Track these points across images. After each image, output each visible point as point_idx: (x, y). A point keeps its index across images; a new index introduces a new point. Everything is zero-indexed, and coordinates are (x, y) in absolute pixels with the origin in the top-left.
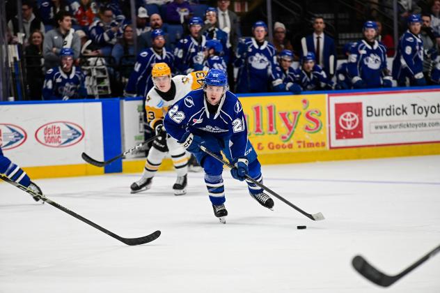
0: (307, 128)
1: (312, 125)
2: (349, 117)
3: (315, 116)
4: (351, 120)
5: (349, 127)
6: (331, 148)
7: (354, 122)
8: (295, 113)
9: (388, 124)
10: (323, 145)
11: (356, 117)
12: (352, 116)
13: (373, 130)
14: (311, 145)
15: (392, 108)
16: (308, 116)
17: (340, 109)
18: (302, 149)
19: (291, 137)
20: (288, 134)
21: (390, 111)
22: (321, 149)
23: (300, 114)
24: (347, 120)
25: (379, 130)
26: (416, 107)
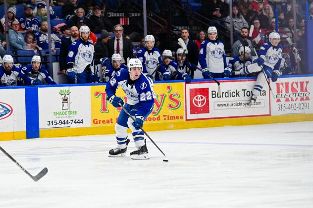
0: (170, 106)
1: (174, 104)
2: (199, 98)
3: (175, 97)
4: (201, 100)
5: (200, 105)
6: (187, 120)
7: (203, 102)
8: (162, 96)
9: (226, 103)
10: (182, 117)
11: (204, 98)
12: (202, 98)
13: (216, 107)
14: (173, 118)
15: (229, 91)
16: (171, 97)
18: (167, 121)
19: (159, 112)
20: (157, 111)
21: (228, 94)
22: (180, 120)
23: (166, 96)
24: (198, 100)
25: (220, 107)
26: (246, 92)
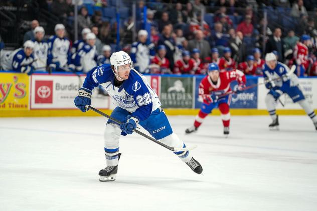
0: (16, 95)
1: (20, 93)
3: (22, 87)
5: (44, 96)
6: (31, 109)
7: (47, 93)
8: (8, 85)
9: (69, 96)
10: (26, 106)
12: (46, 89)
13: (59, 98)
14: (17, 106)
16: (17, 87)
17: (39, 84)
18: (12, 109)
19: (5, 100)
20: (3, 98)
21: (71, 87)
22: (24, 109)
23: (12, 85)
24: (43, 91)
25: (63, 99)
